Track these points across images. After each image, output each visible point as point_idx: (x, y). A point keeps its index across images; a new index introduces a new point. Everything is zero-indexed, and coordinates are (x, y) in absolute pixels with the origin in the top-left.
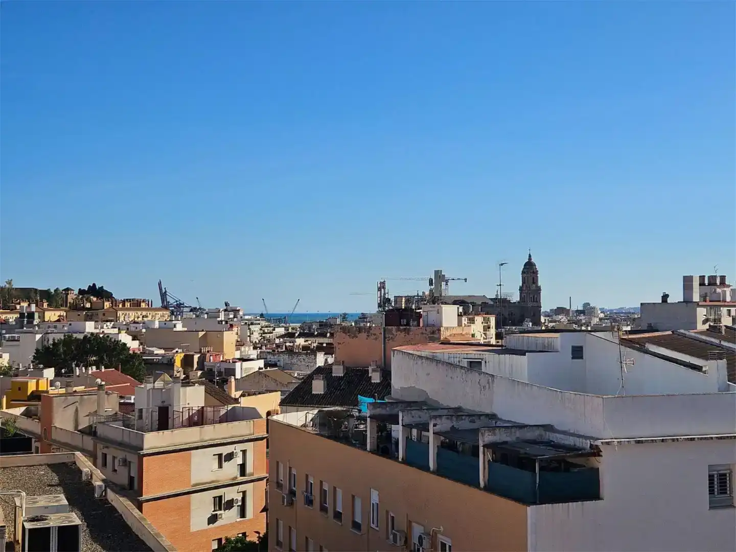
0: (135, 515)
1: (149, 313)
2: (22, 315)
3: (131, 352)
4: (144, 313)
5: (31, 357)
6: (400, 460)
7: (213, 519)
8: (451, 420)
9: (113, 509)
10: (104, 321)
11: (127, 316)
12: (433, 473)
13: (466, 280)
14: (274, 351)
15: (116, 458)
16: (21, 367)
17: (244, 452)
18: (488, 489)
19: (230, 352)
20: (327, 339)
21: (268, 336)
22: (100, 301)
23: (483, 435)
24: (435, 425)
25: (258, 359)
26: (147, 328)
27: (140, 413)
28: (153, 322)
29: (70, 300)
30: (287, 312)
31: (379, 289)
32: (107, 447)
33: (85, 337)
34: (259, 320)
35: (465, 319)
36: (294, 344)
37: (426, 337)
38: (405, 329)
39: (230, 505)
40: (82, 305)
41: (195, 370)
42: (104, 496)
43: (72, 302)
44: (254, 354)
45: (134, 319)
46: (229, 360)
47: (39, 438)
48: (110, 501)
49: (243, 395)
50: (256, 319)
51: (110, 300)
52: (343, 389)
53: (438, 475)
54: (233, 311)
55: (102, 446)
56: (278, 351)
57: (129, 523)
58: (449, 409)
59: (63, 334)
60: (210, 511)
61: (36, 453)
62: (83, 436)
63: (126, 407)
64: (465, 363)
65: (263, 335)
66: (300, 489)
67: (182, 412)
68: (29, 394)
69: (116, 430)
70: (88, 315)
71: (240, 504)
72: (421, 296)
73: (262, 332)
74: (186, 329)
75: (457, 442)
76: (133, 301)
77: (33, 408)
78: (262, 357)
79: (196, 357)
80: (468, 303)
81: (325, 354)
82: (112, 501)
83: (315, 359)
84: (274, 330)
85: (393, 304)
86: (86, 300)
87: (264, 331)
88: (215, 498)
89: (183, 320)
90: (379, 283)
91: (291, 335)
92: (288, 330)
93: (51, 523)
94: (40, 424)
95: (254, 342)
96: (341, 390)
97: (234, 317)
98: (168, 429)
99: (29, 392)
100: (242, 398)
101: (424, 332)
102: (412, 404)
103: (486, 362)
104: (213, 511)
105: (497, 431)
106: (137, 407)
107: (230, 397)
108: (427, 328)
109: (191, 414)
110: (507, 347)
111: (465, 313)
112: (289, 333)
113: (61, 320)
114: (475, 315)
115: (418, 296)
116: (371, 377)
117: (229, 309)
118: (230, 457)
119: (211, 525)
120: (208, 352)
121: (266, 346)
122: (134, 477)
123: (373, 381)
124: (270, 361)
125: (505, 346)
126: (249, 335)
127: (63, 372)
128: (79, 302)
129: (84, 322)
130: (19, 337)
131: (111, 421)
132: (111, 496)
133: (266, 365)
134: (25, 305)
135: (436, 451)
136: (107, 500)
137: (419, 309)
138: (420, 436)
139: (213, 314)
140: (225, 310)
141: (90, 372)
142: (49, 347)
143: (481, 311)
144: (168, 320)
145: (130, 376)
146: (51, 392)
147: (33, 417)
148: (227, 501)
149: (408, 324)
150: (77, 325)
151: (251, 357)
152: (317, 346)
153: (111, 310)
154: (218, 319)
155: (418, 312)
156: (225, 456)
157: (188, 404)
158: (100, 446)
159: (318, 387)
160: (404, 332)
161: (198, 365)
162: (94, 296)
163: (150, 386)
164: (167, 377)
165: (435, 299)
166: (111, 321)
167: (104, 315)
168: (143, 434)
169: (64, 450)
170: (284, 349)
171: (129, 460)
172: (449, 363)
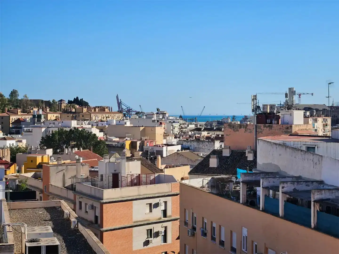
0: (94, 239)
1: (110, 115)
2: (34, 116)
3: (99, 140)
4: (107, 115)
5: (39, 142)
6: (261, 209)
7: (147, 243)
8: (294, 184)
9: (82, 236)
10: (82, 120)
11: (96, 117)
12: (281, 218)
13: (312, 94)
14: (187, 139)
15: (87, 204)
16: (33, 148)
17: (166, 203)
18: (317, 228)
19: (160, 140)
20: (222, 132)
21: (184, 130)
22: (80, 108)
23: (314, 194)
24: (283, 188)
25: (177, 145)
26: (109, 125)
27: (101, 177)
28: (112, 121)
29: (63, 107)
30: (197, 115)
31: (253, 100)
32: (82, 198)
33: (71, 130)
34: (179, 120)
35: (311, 120)
36: (200, 135)
37: (282, 131)
38: (269, 126)
39: (157, 234)
40: (70, 110)
41: (138, 151)
42: (77, 228)
43: (64, 108)
44: (175, 141)
45: (101, 119)
46: (159, 145)
47: (42, 191)
48: (80, 231)
49: (166, 167)
50: (176, 119)
51: (87, 107)
52: (229, 164)
53: (284, 219)
54: (162, 114)
55: (79, 197)
56: (190, 140)
57: (91, 244)
58: (293, 177)
59: (57, 128)
60: (144, 238)
61: (40, 201)
62: (67, 190)
63: (93, 173)
64: (304, 148)
65: (181, 129)
66: (198, 226)
67: (127, 177)
68: (37, 165)
69: (86, 188)
70: (73, 117)
71: (163, 234)
72: (283, 105)
73: (180, 127)
74: (132, 125)
75: (298, 199)
76: (100, 107)
77: (38, 173)
78: (180, 143)
79: (138, 143)
80: (313, 109)
81: (220, 142)
82: (81, 231)
83: (214, 145)
84: (188, 126)
85: (262, 110)
86: (73, 107)
87: (182, 127)
88: (147, 230)
89: (131, 120)
90: (253, 96)
91: (199, 130)
92: (197, 126)
93: (42, 244)
94: (42, 183)
95: (175, 134)
96: (228, 165)
97: (163, 118)
98: (118, 188)
99: (37, 164)
100: (165, 169)
101: (282, 128)
102: (269, 174)
103: (318, 147)
104: (147, 238)
105: (323, 192)
106: (100, 174)
107: (158, 168)
108: (284, 126)
109: (132, 179)
110: (333, 138)
111: (312, 115)
112: (197, 128)
113: (57, 119)
114: (318, 117)
115: (280, 105)
116: (247, 156)
117: (159, 113)
118: (157, 205)
119: (145, 247)
120: (146, 140)
121: (182, 137)
122: (98, 216)
123: (248, 159)
124: (185, 146)
125: (331, 137)
126: (172, 129)
127: (58, 151)
128: (68, 108)
129: (70, 121)
130: (32, 129)
131: (84, 182)
132: (81, 228)
133: (183, 149)
134: (36, 110)
135: (283, 204)
136: (78, 230)
137: (278, 113)
138: (274, 195)
139: (149, 116)
140: (157, 113)
141: (74, 152)
142: (49, 136)
143: (322, 114)
144: (122, 119)
145: (98, 154)
146: (50, 163)
147: (39, 178)
148: (155, 232)
149: (271, 123)
150: (66, 122)
151: (173, 143)
152: (216, 137)
153: (87, 113)
154: (153, 119)
155: (277, 115)
156: (153, 205)
157: (131, 172)
158: (77, 197)
159: (213, 163)
160: (269, 128)
161: (139, 148)
162: (78, 104)
163: (107, 161)
164: (117, 155)
165: (289, 107)
166: (87, 120)
167: (83, 116)
168: (103, 190)
169: (56, 199)
170: (194, 139)
171: (94, 205)
172: (294, 148)
